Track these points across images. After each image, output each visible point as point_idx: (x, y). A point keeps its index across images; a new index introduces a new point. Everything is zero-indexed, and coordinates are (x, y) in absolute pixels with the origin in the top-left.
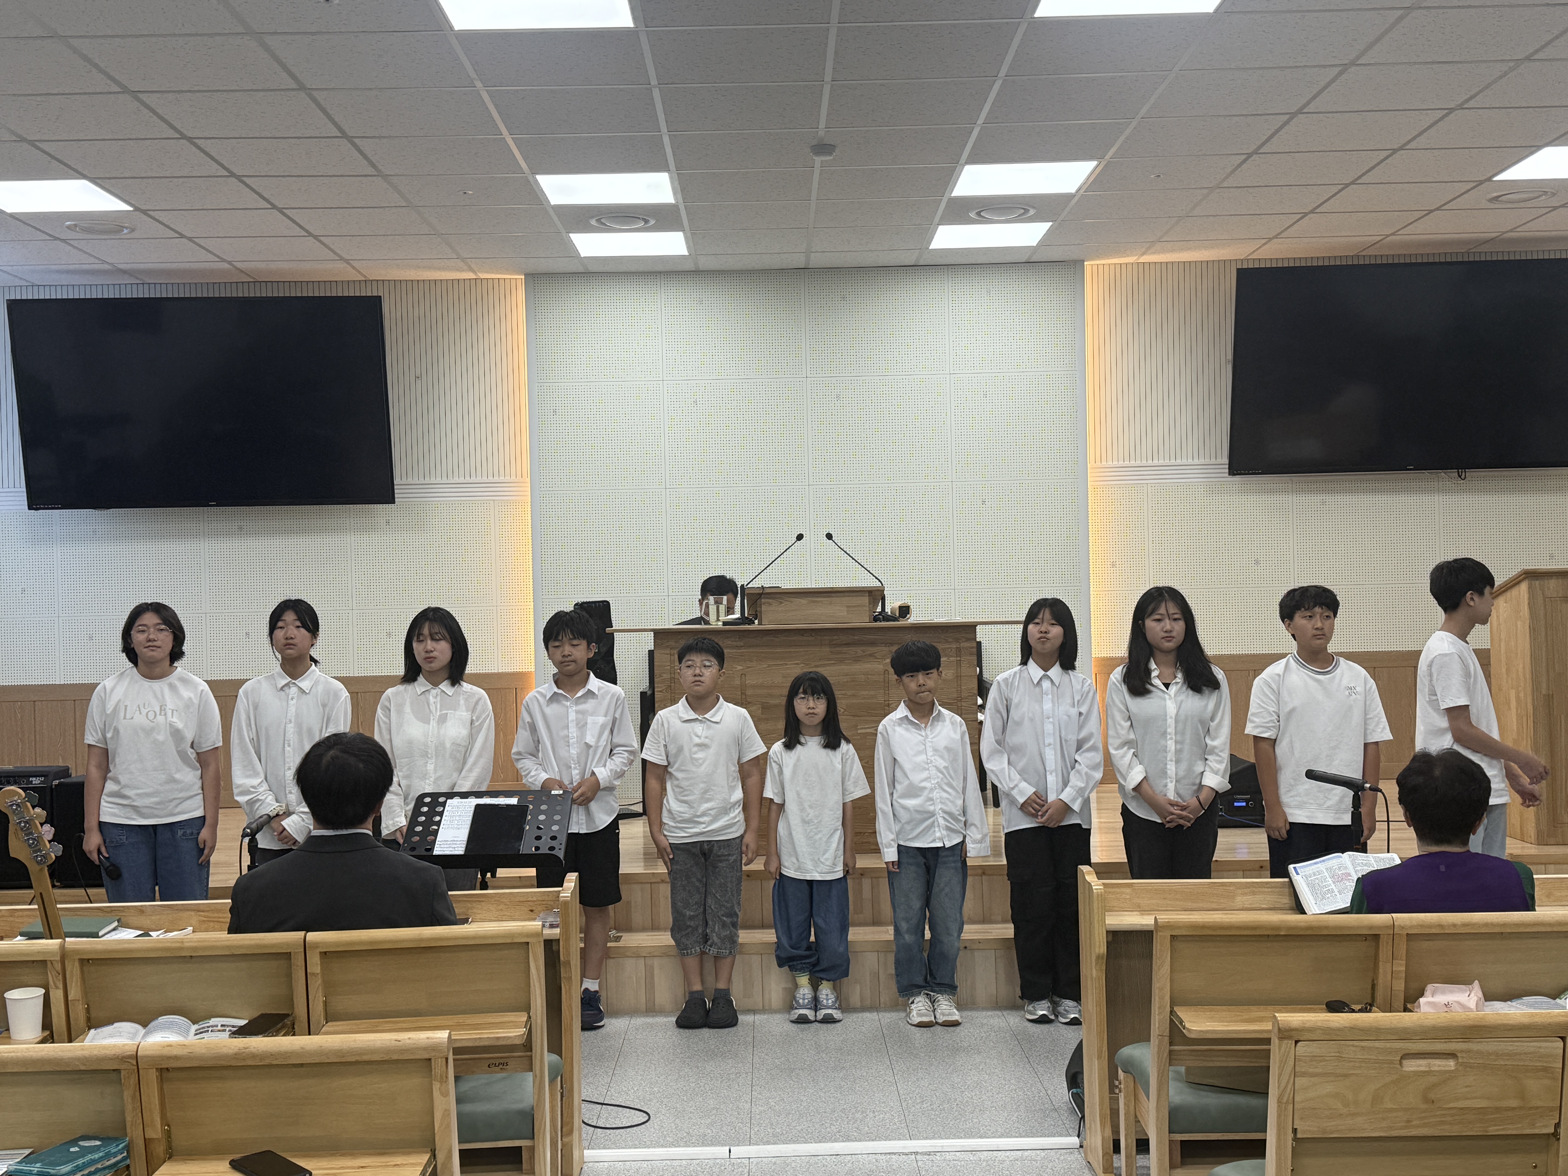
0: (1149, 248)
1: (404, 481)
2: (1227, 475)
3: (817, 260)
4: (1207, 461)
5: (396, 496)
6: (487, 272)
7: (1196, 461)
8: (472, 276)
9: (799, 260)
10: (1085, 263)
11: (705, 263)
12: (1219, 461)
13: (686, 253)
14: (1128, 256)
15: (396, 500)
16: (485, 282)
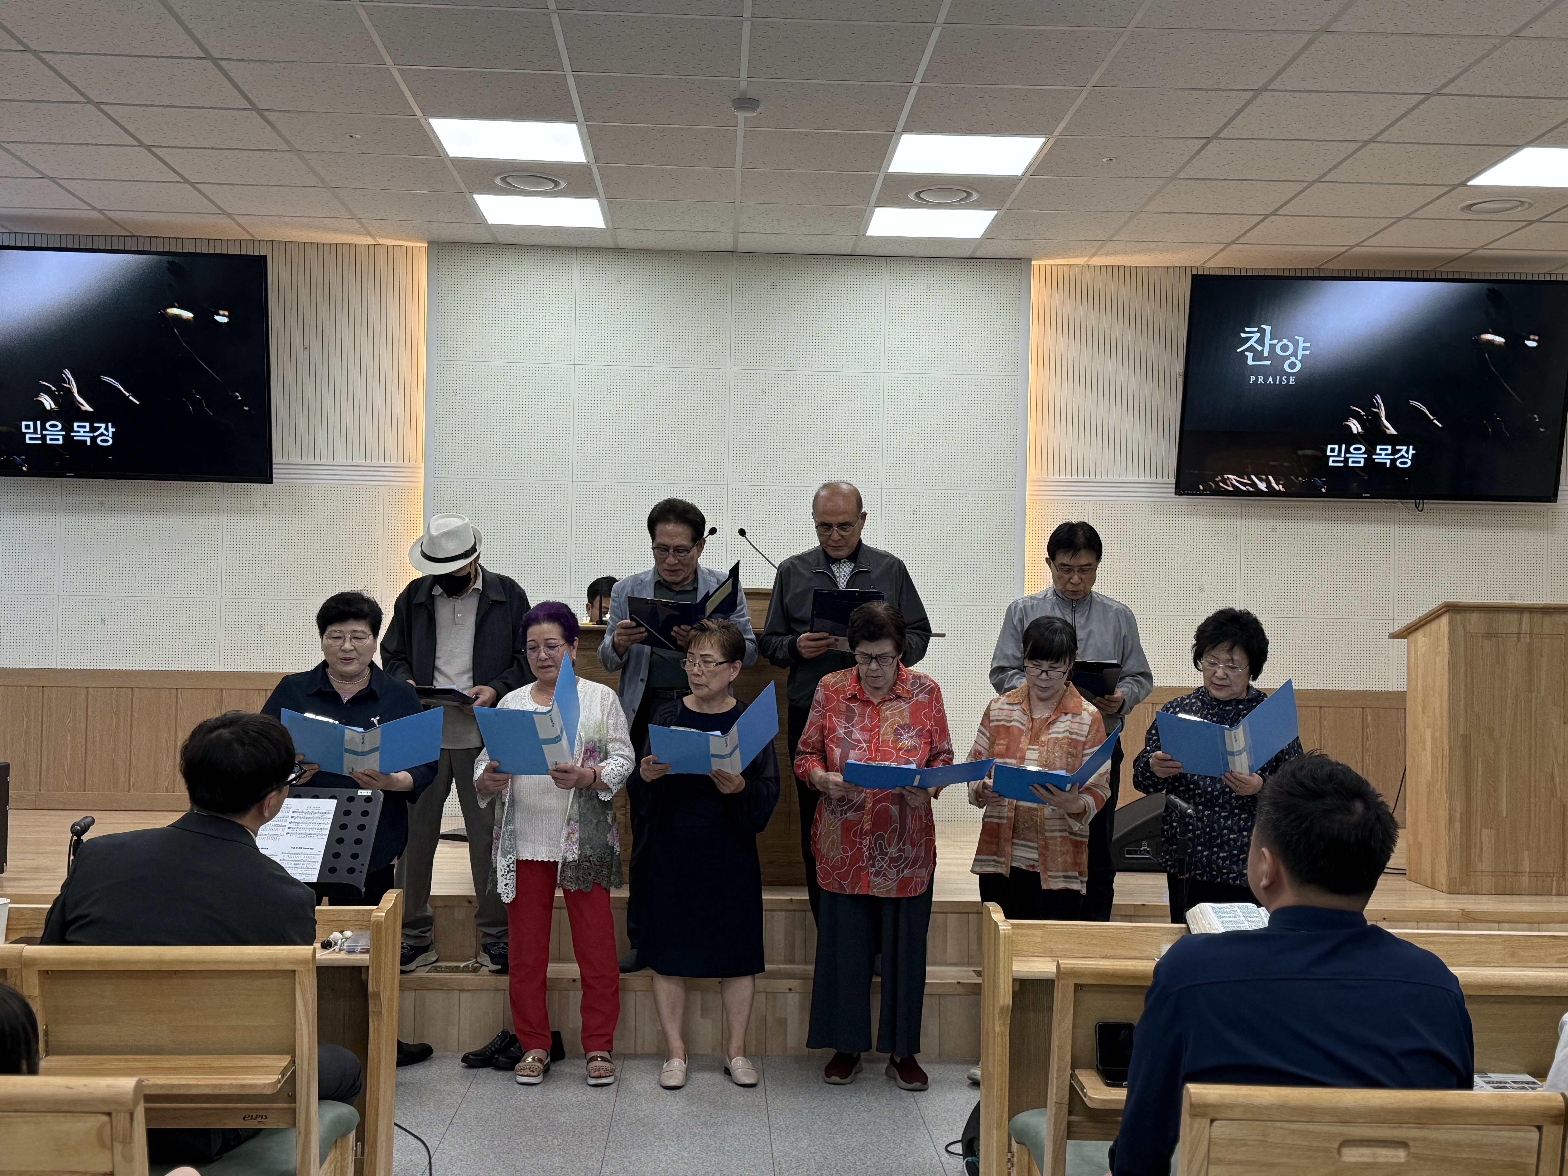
0: (1100, 246)
1: (285, 460)
2: (1173, 495)
3: (746, 242)
4: (1153, 479)
5: (274, 476)
6: (387, 237)
7: (1141, 479)
8: (370, 241)
9: (725, 241)
10: (1033, 262)
11: (626, 239)
12: (1166, 479)
13: (603, 226)
14: (1078, 256)
15: (274, 480)
16: (384, 249)
